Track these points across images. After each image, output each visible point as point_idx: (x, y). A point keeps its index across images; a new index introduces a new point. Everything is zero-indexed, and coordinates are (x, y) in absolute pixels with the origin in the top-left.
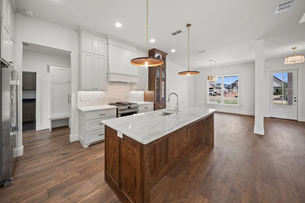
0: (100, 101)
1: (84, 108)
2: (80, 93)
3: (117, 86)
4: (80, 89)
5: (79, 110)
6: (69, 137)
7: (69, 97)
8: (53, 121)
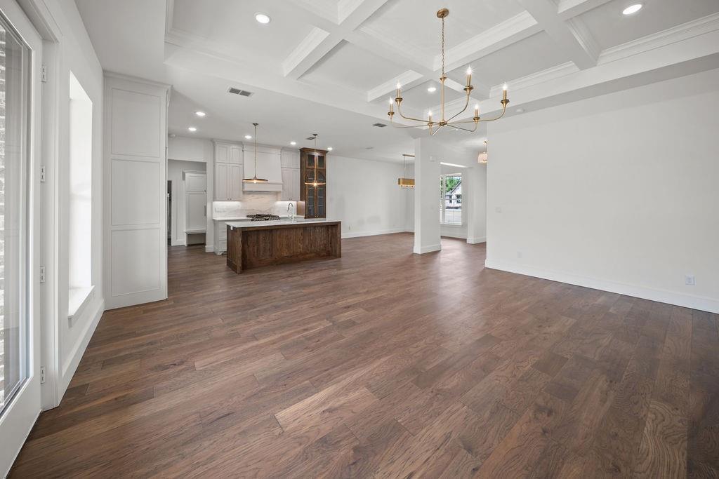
0: (236, 211)
1: (218, 218)
2: (216, 203)
3: (256, 196)
4: (214, 199)
5: (214, 220)
6: (204, 248)
7: (205, 207)
8: (190, 236)
